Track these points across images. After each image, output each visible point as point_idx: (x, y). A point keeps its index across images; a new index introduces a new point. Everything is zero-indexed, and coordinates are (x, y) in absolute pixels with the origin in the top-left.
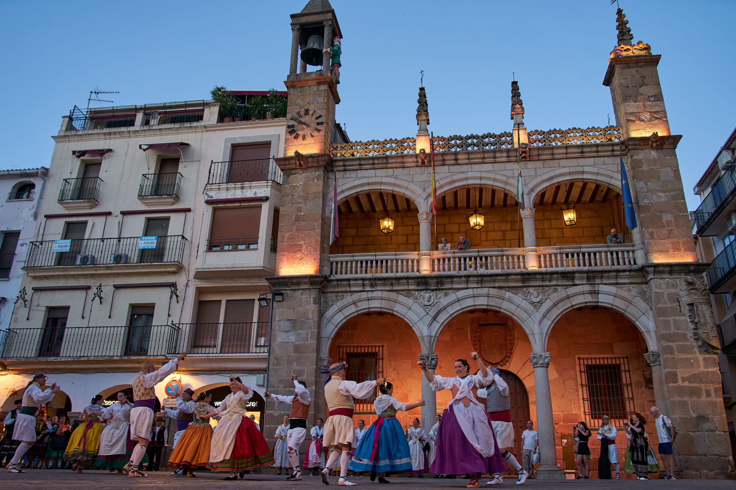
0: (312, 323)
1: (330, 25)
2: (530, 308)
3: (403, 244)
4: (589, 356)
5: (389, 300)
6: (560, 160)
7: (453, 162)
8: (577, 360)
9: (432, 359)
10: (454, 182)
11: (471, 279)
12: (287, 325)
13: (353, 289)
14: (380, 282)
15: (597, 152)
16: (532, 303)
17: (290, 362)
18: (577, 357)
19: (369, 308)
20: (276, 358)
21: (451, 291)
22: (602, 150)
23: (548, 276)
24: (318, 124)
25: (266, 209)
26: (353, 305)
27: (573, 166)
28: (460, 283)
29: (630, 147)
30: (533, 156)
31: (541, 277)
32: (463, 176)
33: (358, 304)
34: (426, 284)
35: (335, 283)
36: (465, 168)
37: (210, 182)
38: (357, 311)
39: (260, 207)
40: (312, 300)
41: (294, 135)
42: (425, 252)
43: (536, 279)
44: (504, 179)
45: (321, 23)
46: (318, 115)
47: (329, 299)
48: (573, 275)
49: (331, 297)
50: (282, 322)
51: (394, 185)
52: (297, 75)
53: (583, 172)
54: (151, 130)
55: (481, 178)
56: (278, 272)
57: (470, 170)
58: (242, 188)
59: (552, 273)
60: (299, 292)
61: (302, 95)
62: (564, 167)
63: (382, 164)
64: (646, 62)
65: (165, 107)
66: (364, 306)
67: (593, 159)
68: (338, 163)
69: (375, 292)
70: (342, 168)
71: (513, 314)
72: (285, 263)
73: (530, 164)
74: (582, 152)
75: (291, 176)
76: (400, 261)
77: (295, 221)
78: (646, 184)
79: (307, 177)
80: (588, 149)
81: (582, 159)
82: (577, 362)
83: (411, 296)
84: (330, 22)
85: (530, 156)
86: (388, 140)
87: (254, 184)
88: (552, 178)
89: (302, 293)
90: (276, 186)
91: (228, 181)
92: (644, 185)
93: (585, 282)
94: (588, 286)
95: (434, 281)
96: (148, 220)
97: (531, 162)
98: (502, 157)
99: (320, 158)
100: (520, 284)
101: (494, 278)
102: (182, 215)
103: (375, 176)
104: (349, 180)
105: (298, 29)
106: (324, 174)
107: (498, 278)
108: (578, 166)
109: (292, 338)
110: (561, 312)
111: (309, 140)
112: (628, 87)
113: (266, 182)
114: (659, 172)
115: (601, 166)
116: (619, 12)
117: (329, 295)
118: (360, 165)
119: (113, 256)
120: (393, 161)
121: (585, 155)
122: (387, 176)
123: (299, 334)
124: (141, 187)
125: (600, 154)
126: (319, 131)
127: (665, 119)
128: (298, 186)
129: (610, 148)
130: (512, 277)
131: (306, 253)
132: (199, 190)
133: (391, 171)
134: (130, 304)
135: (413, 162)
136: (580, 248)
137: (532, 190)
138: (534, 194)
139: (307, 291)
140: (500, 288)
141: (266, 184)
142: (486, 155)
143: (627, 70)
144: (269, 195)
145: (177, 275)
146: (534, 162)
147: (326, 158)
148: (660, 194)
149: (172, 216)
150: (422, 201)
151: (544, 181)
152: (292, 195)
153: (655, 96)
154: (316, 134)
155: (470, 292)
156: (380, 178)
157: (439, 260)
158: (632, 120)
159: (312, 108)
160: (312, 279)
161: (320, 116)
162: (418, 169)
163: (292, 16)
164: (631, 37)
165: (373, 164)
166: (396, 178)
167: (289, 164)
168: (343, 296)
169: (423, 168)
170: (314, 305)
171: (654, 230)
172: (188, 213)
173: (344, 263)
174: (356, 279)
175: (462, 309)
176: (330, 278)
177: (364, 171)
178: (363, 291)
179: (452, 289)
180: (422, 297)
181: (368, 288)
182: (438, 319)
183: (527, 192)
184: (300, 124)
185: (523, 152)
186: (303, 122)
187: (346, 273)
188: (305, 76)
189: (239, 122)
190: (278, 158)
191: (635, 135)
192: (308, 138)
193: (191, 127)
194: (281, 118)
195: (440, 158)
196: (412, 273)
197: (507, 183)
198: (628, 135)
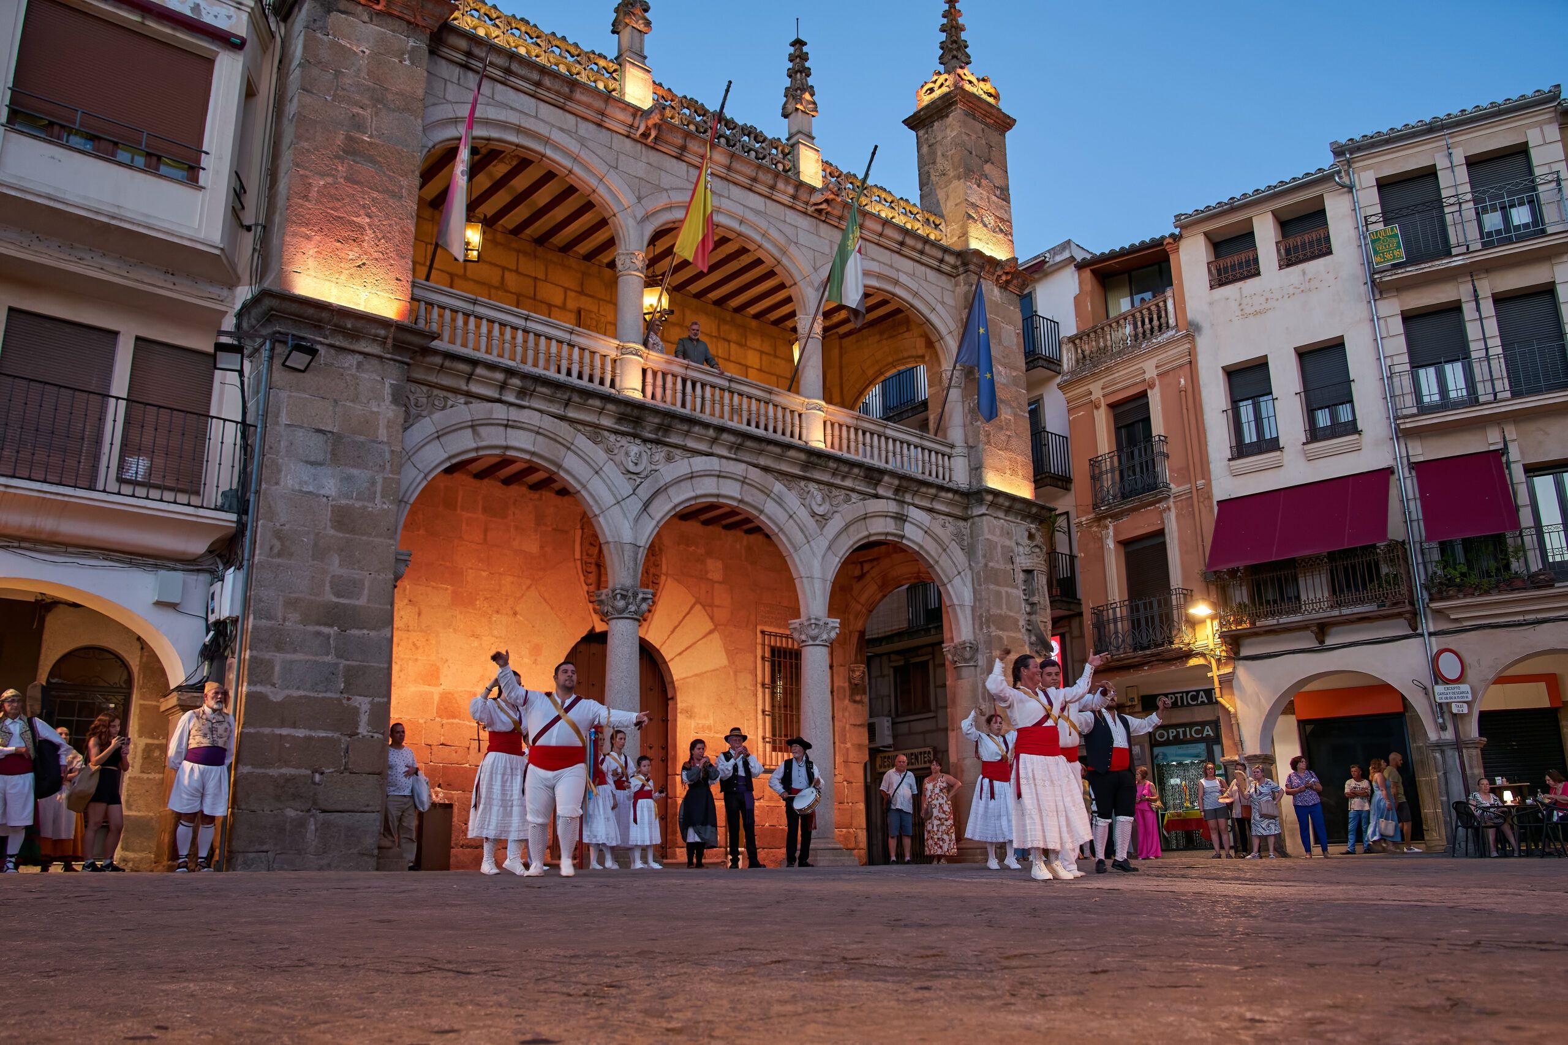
0: (387, 456)
2: (811, 523)
4: (778, 631)
5: (554, 439)
7: (698, 160)
8: (759, 635)
9: (644, 599)
11: (725, 436)
12: (316, 446)
13: (475, 388)
14: (544, 390)
15: (922, 252)
16: (814, 514)
17: (320, 552)
19: (507, 448)
20: (278, 535)
21: (678, 452)
22: (929, 252)
23: (846, 469)
25: (231, 75)
26: (469, 431)
27: (884, 264)
28: (700, 439)
29: (971, 267)
30: (829, 214)
31: (831, 465)
33: (483, 431)
34: (637, 422)
35: (439, 360)
36: (720, 186)
38: (476, 448)
40: (387, 391)
42: (631, 346)
44: (782, 240)
47: (414, 398)
48: (880, 476)
50: (300, 433)
51: (575, 159)
53: (896, 282)
55: (742, 221)
56: (290, 283)
57: (727, 195)
59: (852, 464)
60: (352, 360)
62: (873, 259)
63: (558, 93)
64: (995, 122)
66: (493, 437)
67: (913, 263)
68: (454, 40)
69: (527, 411)
70: (459, 57)
71: (781, 530)
72: (311, 263)
73: (823, 230)
74: (902, 244)
75: (335, 15)
76: (576, 350)
77: (345, 152)
79: (382, 38)
81: (896, 256)
82: (759, 640)
83: (601, 442)
86: (557, 34)
89: (359, 364)
93: (890, 494)
94: (895, 503)
95: (657, 420)
97: (824, 225)
98: (784, 193)
100: (798, 472)
101: (764, 446)
103: (537, 117)
106: (429, 54)
107: (771, 448)
108: (891, 267)
109: (330, 485)
112: (972, 152)
114: (1002, 328)
118: (509, 72)
121: (905, 250)
122: (562, 130)
123: (349, 478)
125: (925, 259)
127: (1012, 237)
128: (355, 53)
129: (941, 254)
130: (788, 452)
131: (376, 255)
133: (570, 119)
135: (623, 123)
139: (375, 362)
140: (766, 469)
144: (243, 34)
146: (829, 227)
148: (1001, 368)
150: (631, 222)
152: (338, 74)
153: (1001, 189)
155: (713, 464)
156: (548, 127)
157: (654, 371)
158: (973, 218)
160: (401, 335)
162: (630, 144)
165: (538, 84)
168: (446, 398)
169: (639, 145)
170: (393, 407)
171: (991, 429)
173: (447, 314)
174: (492, 367)
175: (698, 498)
177: (511, 92)
178: (499, 401)
179: (684, 448)
180: (623, 450)
181: (510, 398)
182: (652, 509)
183: (816, 285)
185: (825, 201)
187: (452, 341)
191: (976, 247)
195: (679, 139)
196: (604, 389)
197: (782, 250)
198: (964, 242)
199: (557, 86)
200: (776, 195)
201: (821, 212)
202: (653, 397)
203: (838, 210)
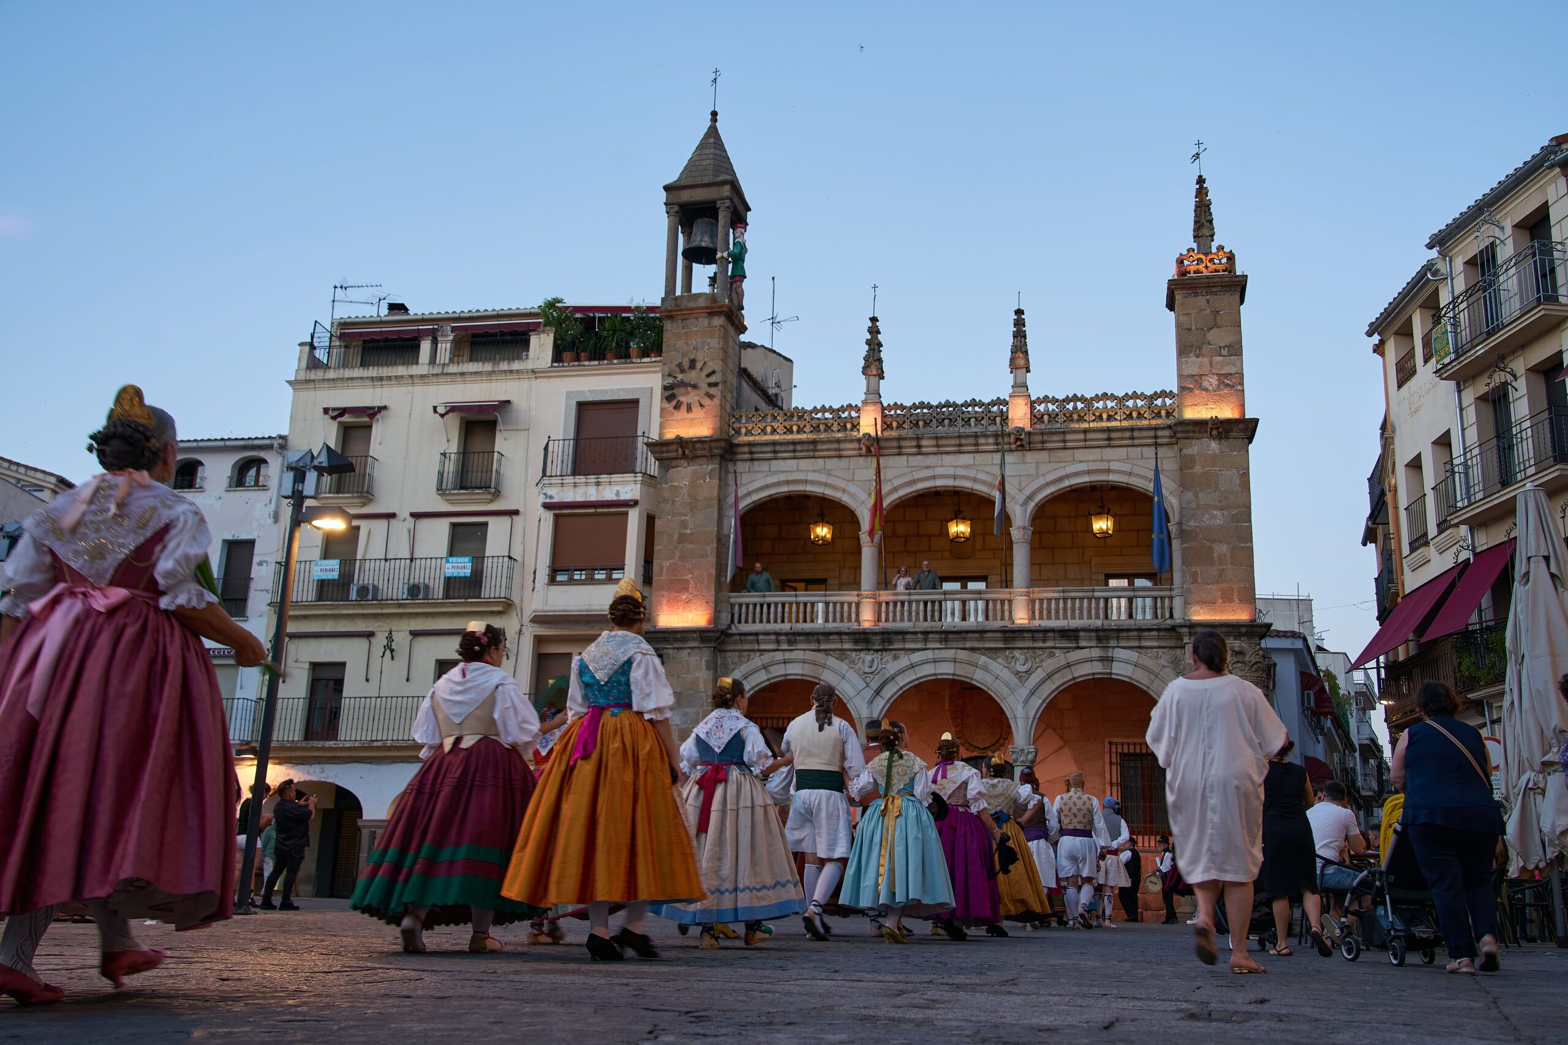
1: (728, 207)
2: (1013, 680)
3: (852, 554)
4: (1126, 740)
5: (814, 663)
6: (1075, 451)
7: (914, 450)
8: (1107, 745)
10: (914, 482)
11: (931, 636)
13: (763, 647)
14: (801, 638)
15: (1132, 438)
16: (1017, 673)
18: (1107, 741)
19: (786, 675)
21: (902, 652)
22: (1139, 436)
23: (1041, 635)
24: (710, 385)
25: (634, 520)
26: (764, 671)
27: (1094, 461)
28: (915, 641)
29: (1179, 435)
30: (1035, 443)
31: (1030, 635)
32: (929, 473)
33: (771, 669)
34: (867, 641)
35: (737, 638)
36: (932, 460)
37: (548, 474)
38: (769, 680)
39: (627, 514)
40: (703, 663)
41: (674, 403)
42: (867, 593)
43: (1023, 639)
45: (714, 202)
46: (710, 370)
47: (730, 660)
48: (1076, 634)
49: (732, 657)
51: (826, 485)
52: (677, 298)
53: (1108, 471)
54: (447, 374)
55: (955, 477)
56: (656, 621)
57: (940, 464)
58: (598, 484)
59: (1046, 631)
60: (685, 652)
61: (686, 333)
62: (1081, 462)
63: (808, 451)
64: (1223, 286)
65: (459, 319)
66: (778, 672)
67: (1125, 449)
68: (740, 450)
69: (795, 653)
70: (747, 456)
71: (989, 688)
72: (665, 608)
73: (1030, 456)
74: (1109, 439)
75: (671, 471)
76: (831, 606)
77: (679, 543)
78: (1196, 496)
79: (695, 472)
81: (1108, 449)
82: (1107, 749)
83: (846, 658)
84: (728, 203)
85: (1029, 443)
86: (819, 408)
87: (615, 477)
88: (1061, 479)
89: (689, 653)
90: (649, 480)
91: (575, 473)
92: (1193, 498)
93: (1094, 643)
94: (1098, 650)
95: (878, 637)
96: (454, 526)
97: (1032, 452)
98: (987, 444)
99: (714, 445)
100: (1002, 645)
101: (964, 635)
102: (505, 521)
103: (798, 470)
104: (759, 475)
105: (677, 212)
106: (721, 467)
107: (969, 635)
108: (1102, 460)
110: (1058, 688)
111: (697, 413)
112: (1190, 330)
113: (633, 475)
114: (1218, 476)
115: (1135, 462)
116: (1201, 181)
117: (729, 654)
118: (775, 452)
119: (406, 587)
120: (825, 447)
121: (1113, 443)
122: (814, 471)
123: (686, 714)
124: (441, 474)
125: (1136, 442)
126: (711, 397)
127: (1239, 388)
128: (682, 487)
129: (1152, 433)
130: (988, 635)
131: (695, 593)
132: (529, 479)
133: (820, 461)
134: (437, 660)
135: (853, 449)
136: (1093, 591)
137: (1030, 498)
138: (1032, 504)
139: (697, 651)
140: (972, 650)
141: (633, 479)
142: (963, 441)
143: (1192, 300)
144: (637, 497)
145: (504, 617)
146: (1035, 453)
147: (723, 444)
148: (1215, 512)
149: (492, 521)
150: (860, 507)
151: (1048, 484)
152: (674, 501)
153: (1229, 347)
154: (706, 402)
155: (929, 655)
156: (805, 474)
157: (887, 603)
158: (1189, 388)
159: (700, 357)
160: (703, 635)
161: (713, 372)
162: (861, 460)
163: (667, 188)
164: (1211, 233)
165: (794, 451)
166: (829, 473)
167: (668, 452)
168: (749, 656)
169: (870, 458)
171: (1198, 569)
172: (515, 517)
173: (751, 607)
174: (766, 634)
175: (918, 679)
176: (730, 632)
177: (781, 462)
178: (777, 650)
179: (903, 650)
180: (861, 660)
181: (785, 647)
182: (883, 693)
183: (1021, 502)
184: (683, 384)
185: (1017, 439)
186: (687, 380)
187: (754, 622)
188: (689, 301)
189: (586, 363)
190: (650, 440)
191: (1190, 414)
192: (696, 409)
193: (511, 371)
194: (653, 359)
195: (895, 444)
196: (849, 624)
197: (991, 485)
198: (1181, 413)
199: (805, 447)
200: (981, 448)
201: (1022, 446)
202: (887, 620)
203: (1038, 438)
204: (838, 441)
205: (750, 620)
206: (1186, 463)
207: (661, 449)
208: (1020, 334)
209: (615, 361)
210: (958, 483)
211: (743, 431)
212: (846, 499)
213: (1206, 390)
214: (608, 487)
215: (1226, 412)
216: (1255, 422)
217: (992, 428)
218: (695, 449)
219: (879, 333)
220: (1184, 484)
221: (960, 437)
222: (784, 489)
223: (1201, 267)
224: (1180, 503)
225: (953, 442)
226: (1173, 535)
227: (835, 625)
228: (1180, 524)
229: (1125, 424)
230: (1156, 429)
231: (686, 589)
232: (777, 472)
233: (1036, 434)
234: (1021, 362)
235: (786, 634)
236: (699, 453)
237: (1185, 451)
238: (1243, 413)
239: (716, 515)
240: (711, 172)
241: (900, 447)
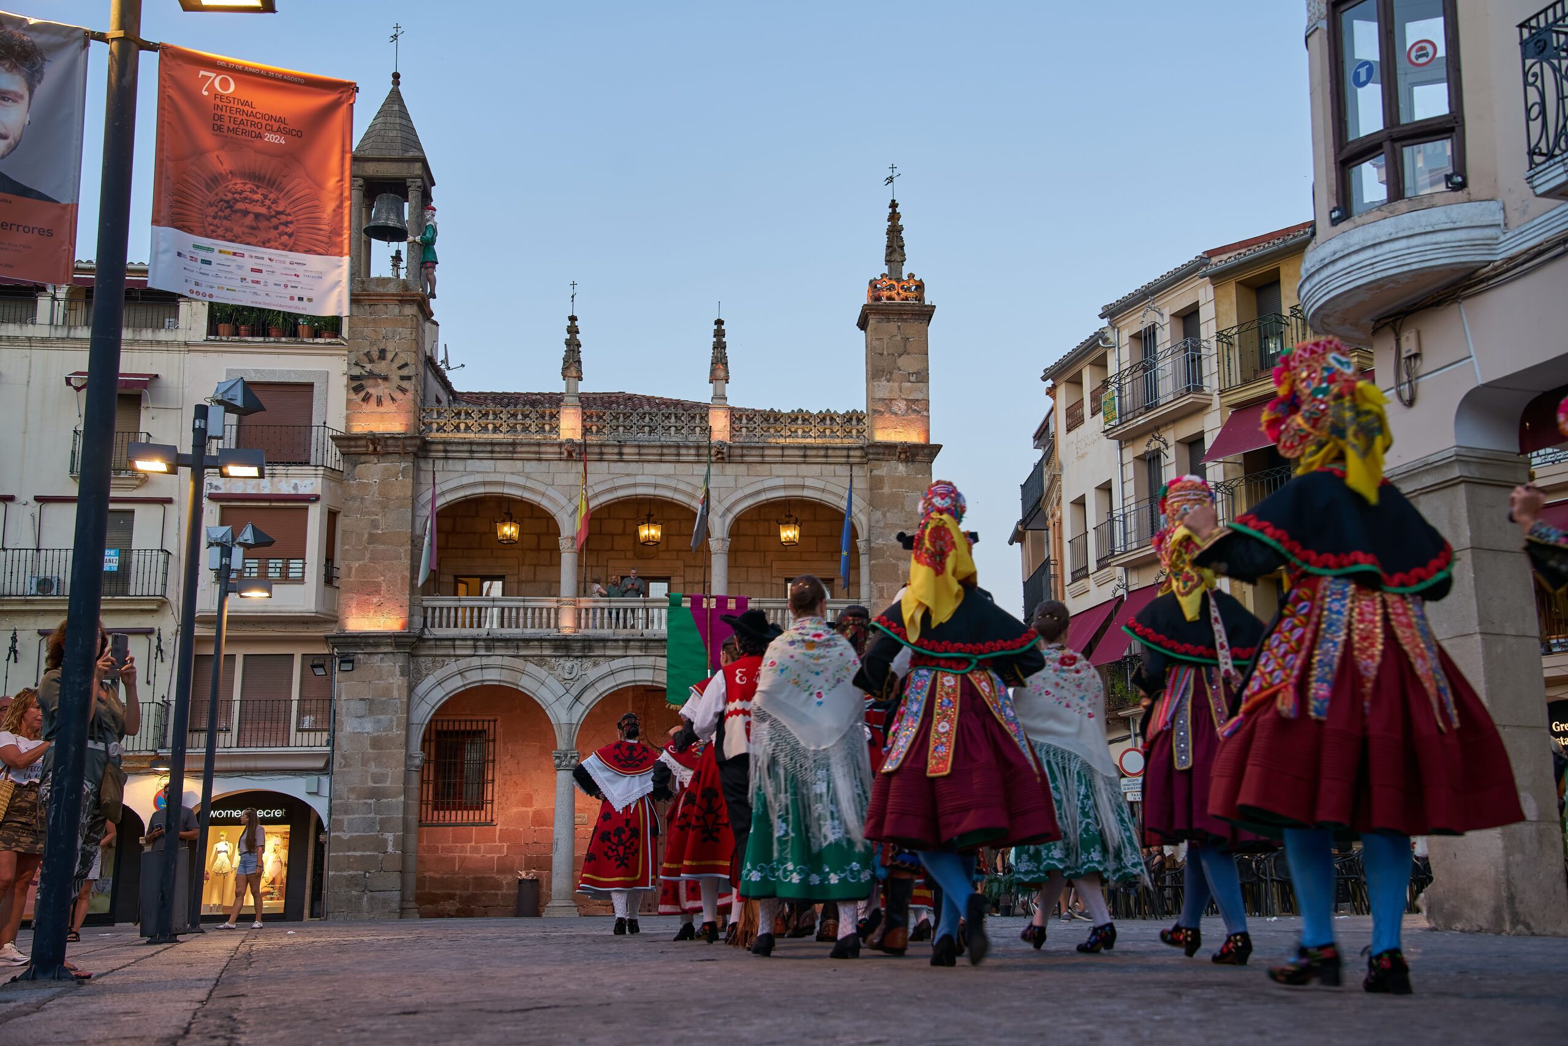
0: (399, 705)
1: (419, 187)
3: (532, 550)
5: (512, 669)
6: (773, 466)
7: (616, 457)
9: (572, 757)
10: (615, 489)
11: (632, 643)
12: (360, 707)
13: (458, 652)
14: (499, 644)
15: (826, 456)
17: (365, 762)
19: (483, 681)
20: (344, 757)
21: (602, 659)
22: (833, 454)
24: (403, 378)
25: (315, 516)
26: (459, 676)
27: (789, 476)
28: (616, 648)
29: (871, 457)
30: (734, 456)
32: (630, 480)
33: (467, 674)
34: (567, 648)
35: (432, 643)
36: (633, 468)
38: (464, 685)
39: (307, 508)
40: (398, 669)
41: (362, 394)
42: (566, 599)
44: (689, 489)
45: (404, 179)
46: (402, 362)
47: (423, 665)
49: (425, 662)
50: (352, 703)
51: (524, 488)
52: (364, 281)
53: (803, 487)
55: (656, 486)
56: (344, 625)
57: (641, 472)
58: (272, 475)
60: (378, 658)
61: (374, 319)
62: (777, 476)
63: (506, 452)
64: (911, 314)
66: (474, 677)
67: (819, 466)
68: (434, 447)
69: (493, 658)
70: (441, 454)
72: (354, 611)
73: (730, 469)
74: (805, 456)
75: (358, 466)
76: (529, 611)
77: (369, 543)
78: (884, 515)
79: (386, 469)
80: (813, 452)
81: (804, 466)
83: (545, 664)
84: (417, 180)
85: (729, 456)
87: (293, 470)
88: (758, 493)
89: (382, 659)
90: (331, 474)
92: (880, 517)
95: (578, 644)
97: (731, 465)
98: (688, 455)
99: (408, 442)
102: (156, 510)
103: (495, 472)
104: (453, 475)
105: (362, 185)
106: (414, 466)
108: (797, 476)
109: (368, 726)
111: (388, 407)
112: (882, 354)
113: (312, 468)
114: (903, 497)
115: (829, 479)
116: (894, 205)
117: (422, 659)
118: (471, 451)
119: (35, 581)
120: (524, 449)
121: (808, 459)
122: (513, 473)
123: (378, 721)
124: (74, 454)
125: (830, 460)
126: (404, 391)
127: (925, 414)
128: (371, 484)
129: (845, 453)
131: (388, 596)
133: (519, 463)
135: (555, 453)
137: (728, 510)
138: (730, 517)
139: (390, 656)
141: (313, 472)
142: (665, 451)
143: (885, 325)
144: (319, 492)
145: (156, 616)
146: (734, 466)
147: (418, 442)
149: (138, 508)
150: (565, 517)
151: (746, 497)
152: (362, 499)
153: (917, 373)
154: (398, 395)
155: (629, 662)
156: (503, 476)
157: (587, 609)
158: (880, 411)
159: (391, 347)
160: (397, 640)
161: (406, 365)
162: (561, 463)
163: (353, 159)
164: (902, 259)
165: (492, 452)
166: (528, 477)
167: (356, 447)
168: (443, 661)
169: (570, 463)
170: (401, 677)
171: (885, 585)
172: (167, 506)
173: (445, 611)
174: (463, 638)
175: (618, 685)
176: (425, 636)
177: (477, 462)
178: (474, 656)
179: (604, 656)
180: (560, 667)
181: (482, 652)
182: (582, 700)
183: (720, 513)
184: (372, 375)
185: (719, 453)
186: (376, 371)
187: (448, 626)
188: (378, 286)
189: (249, 339)
190: (335, 433)
191: (881, 436)
192: (387, 404)
193: (159, 342)
194: (328, 340)
195: (597, 450)
196: (548, 630)
197: (693, 496)
198: (872, 434)
199: (501, 448)
200: (682, 458)
201: (723, 458)
202: (587, 626)
203: (738, 452)
204: (539, 445)
205: (444, 624)
206: (875, 484)
207: (347, 443)
208: (719, 346)
209: (283, 339)
210: (659, 492)
211: (435, 426)
212: (545, 503)
213: (896, 414)
214: (284, 479)
215: (913, 437)
216: (938, 447)
217: (692, 438)
218: (387, 446)
219: (578, 332)
220: (873, 503)
221: (662, 447)
222: (480, 490)
223: (894, 293)
224: (869, 520)
225: (655, 451)
226: (861, 551)
227: (533, 631)
228: (869, 541)
229: (819, 441)
230: (849, 449)
231: (377, 592)
232: (472, 473)
233: (736, 447)
234: (722, 374)
235: (485, 640)
236: (391, 450)
237: (875, 472)
238: (928, 439)
239: (410, 515)
240: (399, 146)
241: (602, 454)
